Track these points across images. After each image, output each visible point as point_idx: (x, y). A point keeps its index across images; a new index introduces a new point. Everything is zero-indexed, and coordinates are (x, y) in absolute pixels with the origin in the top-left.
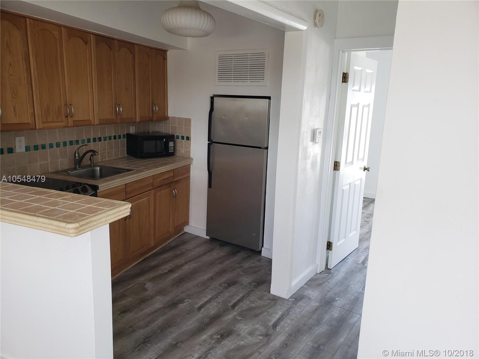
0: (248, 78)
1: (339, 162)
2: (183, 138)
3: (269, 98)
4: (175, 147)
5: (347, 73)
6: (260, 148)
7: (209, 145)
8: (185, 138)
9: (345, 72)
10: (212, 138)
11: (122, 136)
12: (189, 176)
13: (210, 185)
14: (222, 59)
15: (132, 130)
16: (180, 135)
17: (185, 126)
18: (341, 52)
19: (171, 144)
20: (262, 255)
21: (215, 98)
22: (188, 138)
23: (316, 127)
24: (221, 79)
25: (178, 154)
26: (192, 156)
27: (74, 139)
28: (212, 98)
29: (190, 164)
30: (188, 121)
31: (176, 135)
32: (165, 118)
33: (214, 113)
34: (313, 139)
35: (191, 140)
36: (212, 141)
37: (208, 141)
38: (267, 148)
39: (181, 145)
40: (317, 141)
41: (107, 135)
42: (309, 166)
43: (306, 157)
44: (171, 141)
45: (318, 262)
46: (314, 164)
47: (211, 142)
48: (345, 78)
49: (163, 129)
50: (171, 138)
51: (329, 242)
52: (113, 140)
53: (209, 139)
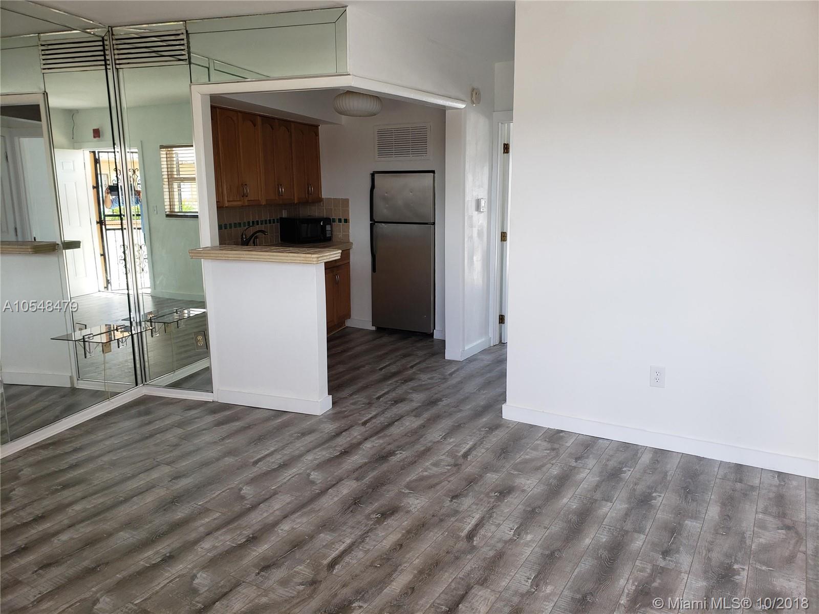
0: (410, 153)
1: (506, 233)
2: (340, 221)
3: (433, 172)
4: (331, 231)
5: (508, 144)
6: (427, 224)
7: (372, 226)
8: (343, 221)
9: (506, 143)
10: (374, 218)
11: (276, 220)
12: (349, 263)
13: (374, 269)
14: (381, 133)
15: (285, 214)
16: (337, 218)
17: (342, 207)
18: (500, 124)
19: (328, 228)
20: (434, 338)
21: (376, 175)
22: (346, 221)
23: (479, 198)
24: (380, 154)
25: (334, 239)
26: (351, 241)
27: (237, 221)
28: (373, 175)
29: (349, 249)
30: (346, 202)
31: (331, 218)
32: (319, 200)
33: (375, 190)
34: (478, 207)
35: (349, 222)
36: (374, 221)
37: (371, 221)
38: (434, 224)
39: (338, 229)
40: (482, 210)
41: (263, 219)
42: (475, 234)
43: (471, 226)
44: (328, 224)
45: (491, 335)
46: (480, 234)
47: (373, 223)
48: (506, 148)
49: (315, 212)
50: (328, 221)
51: (502, 315)
52: (268, 225)
53: (372, 218)
